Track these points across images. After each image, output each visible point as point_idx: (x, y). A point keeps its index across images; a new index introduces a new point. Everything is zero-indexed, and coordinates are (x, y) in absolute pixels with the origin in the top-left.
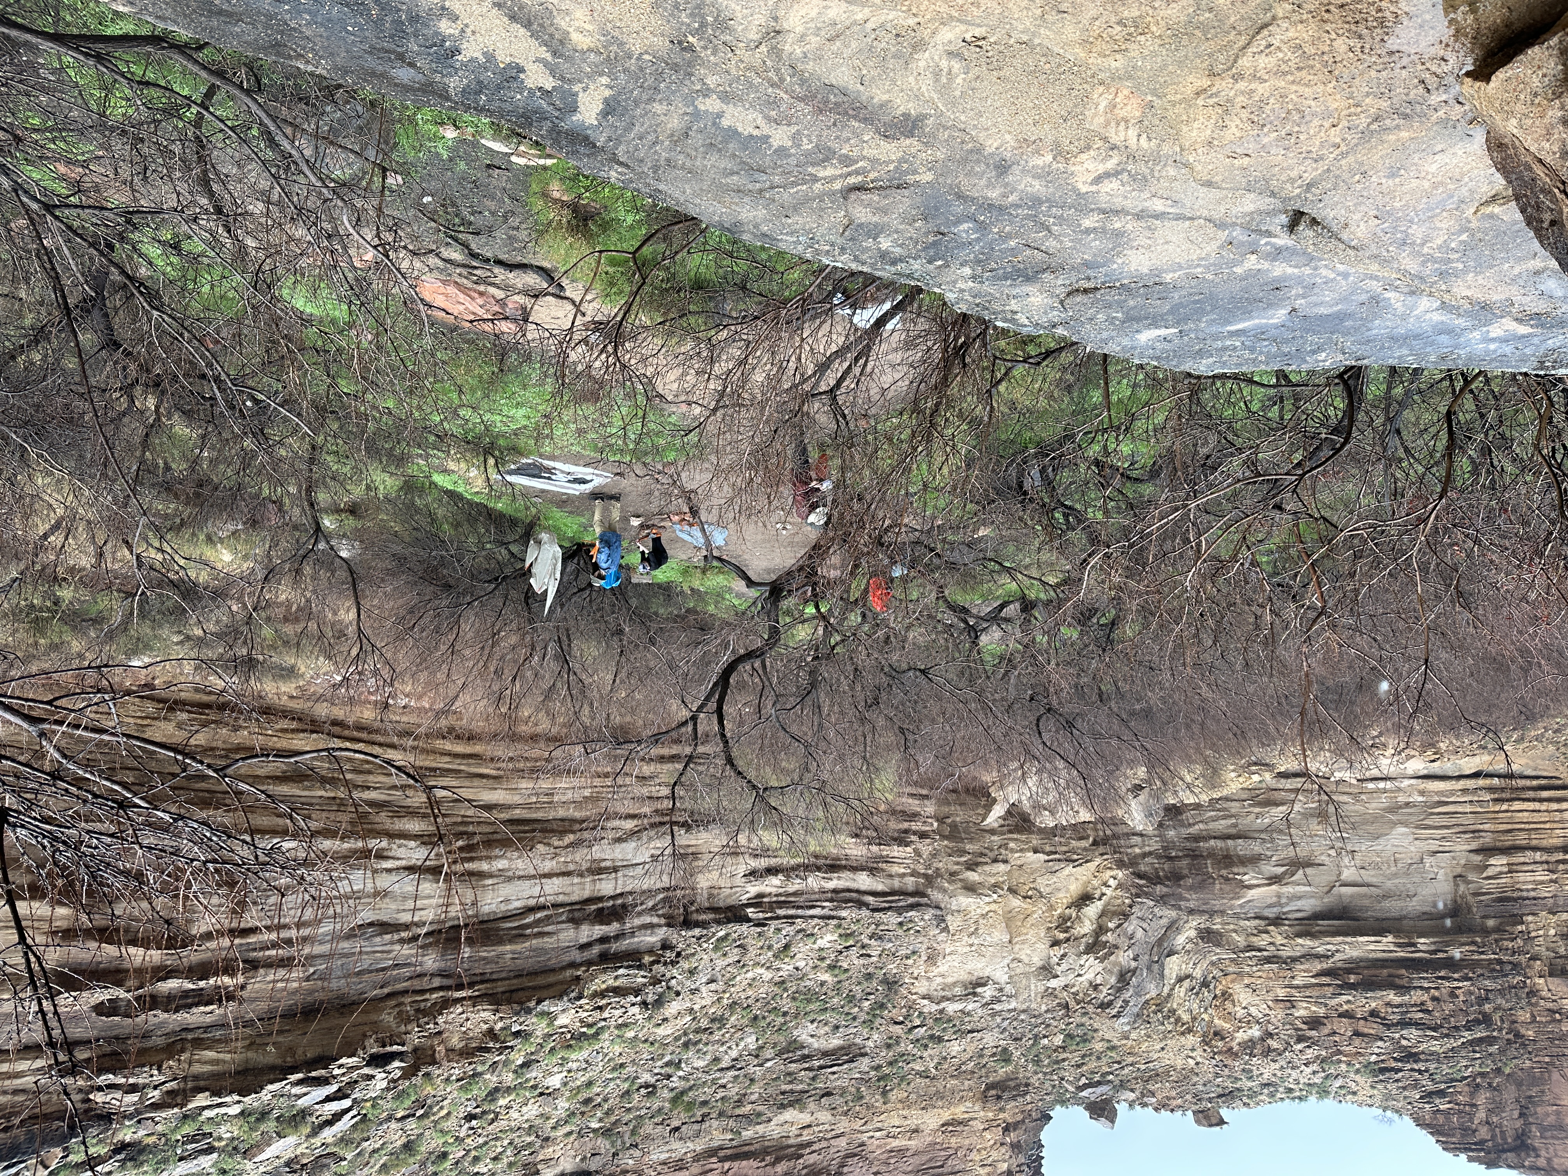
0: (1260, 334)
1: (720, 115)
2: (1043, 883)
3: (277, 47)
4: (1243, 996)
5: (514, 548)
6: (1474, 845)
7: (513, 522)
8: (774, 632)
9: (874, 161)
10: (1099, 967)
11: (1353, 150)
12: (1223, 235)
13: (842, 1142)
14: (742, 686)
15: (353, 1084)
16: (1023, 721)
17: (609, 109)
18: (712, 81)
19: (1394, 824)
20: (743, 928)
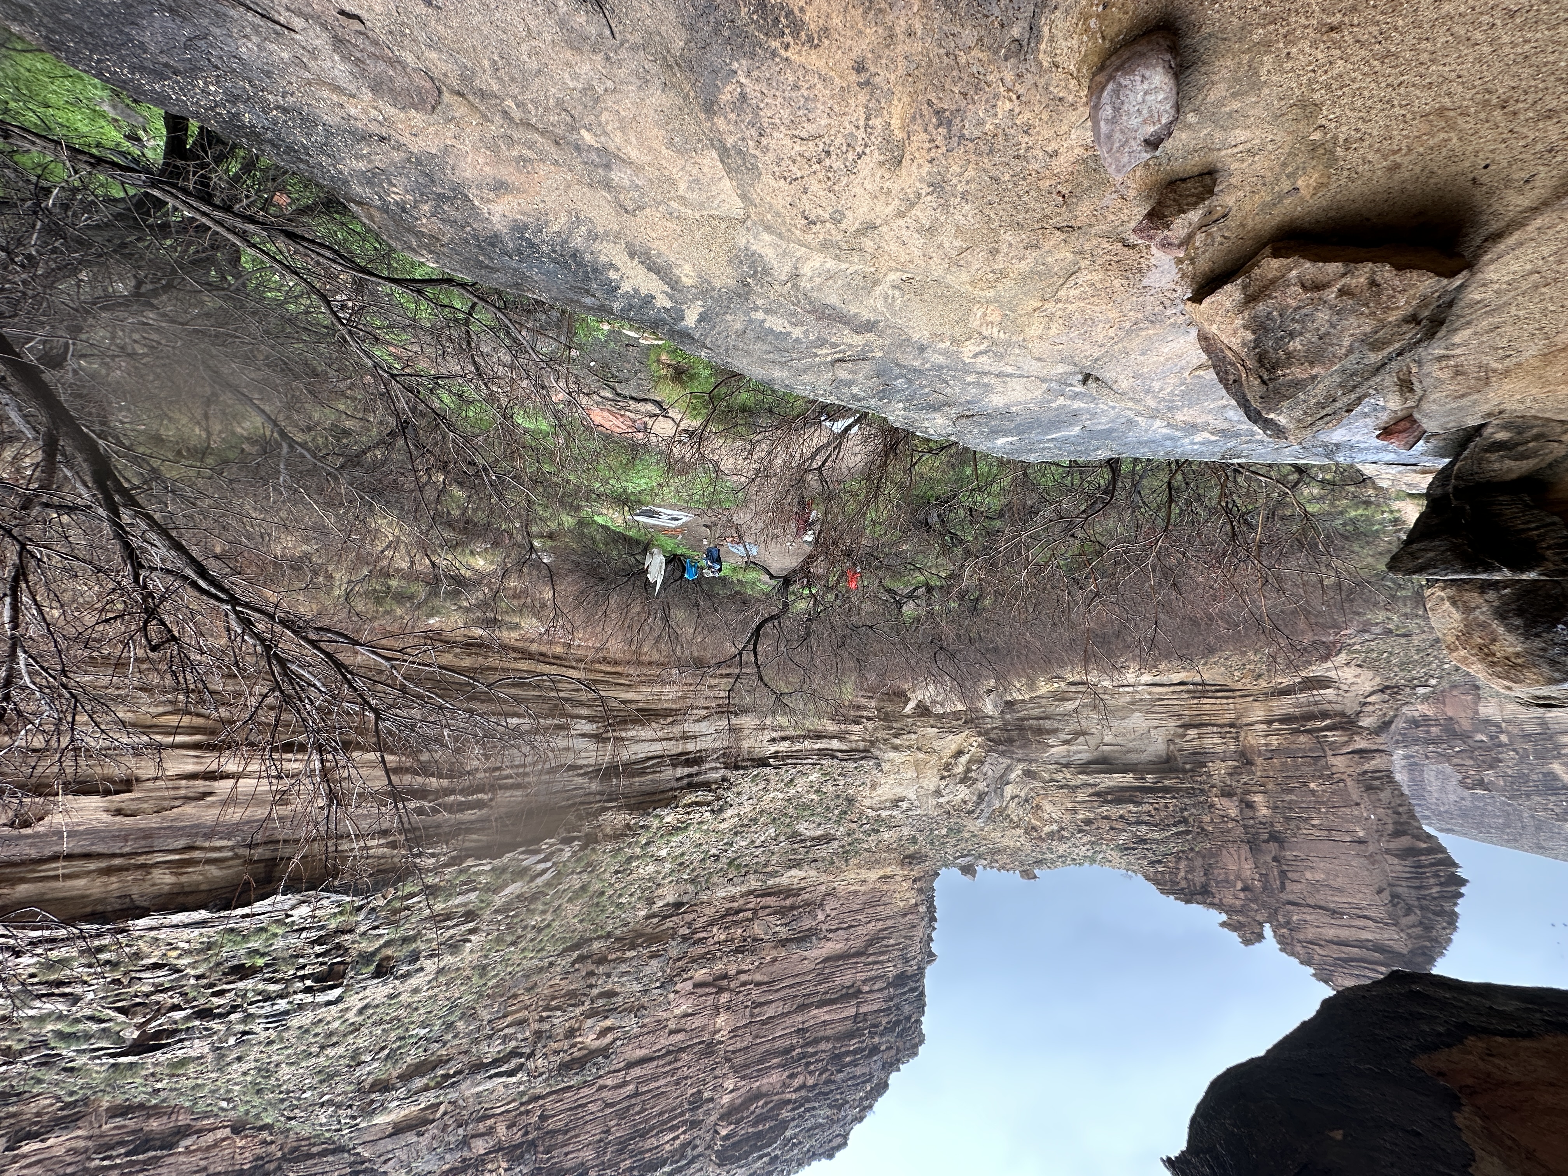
0: (1065, 440)
1: (763, 321)
2: (936, 745)
3: (517, 285)
4: (1048, 807)
5: (638, 557)
6: (1179, 723)
7: (638, 542)
8: (786, 605)
9: (850, 346)
10: (967, 791)
11: (1121, 340)
12: (1045, 386)
13: (823, 887)
14: (767, 635)
15: (552, 854)
16: (927, 655)
17: (702, 318)
18: (759, 302)
19: (1134, 711)
20: (768, 770)
